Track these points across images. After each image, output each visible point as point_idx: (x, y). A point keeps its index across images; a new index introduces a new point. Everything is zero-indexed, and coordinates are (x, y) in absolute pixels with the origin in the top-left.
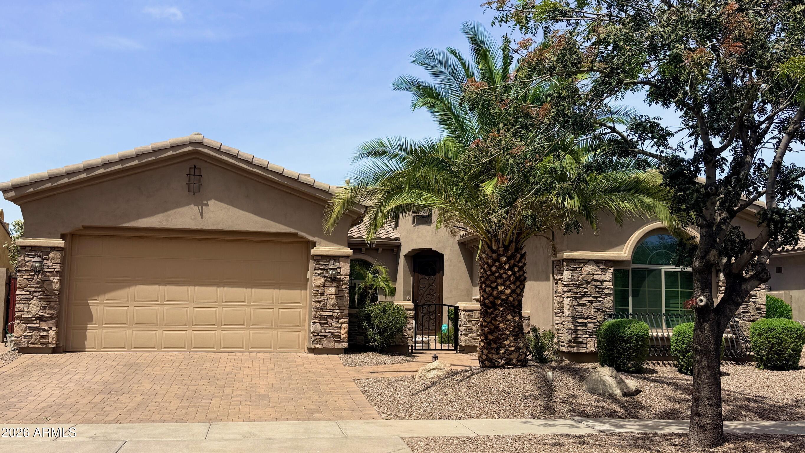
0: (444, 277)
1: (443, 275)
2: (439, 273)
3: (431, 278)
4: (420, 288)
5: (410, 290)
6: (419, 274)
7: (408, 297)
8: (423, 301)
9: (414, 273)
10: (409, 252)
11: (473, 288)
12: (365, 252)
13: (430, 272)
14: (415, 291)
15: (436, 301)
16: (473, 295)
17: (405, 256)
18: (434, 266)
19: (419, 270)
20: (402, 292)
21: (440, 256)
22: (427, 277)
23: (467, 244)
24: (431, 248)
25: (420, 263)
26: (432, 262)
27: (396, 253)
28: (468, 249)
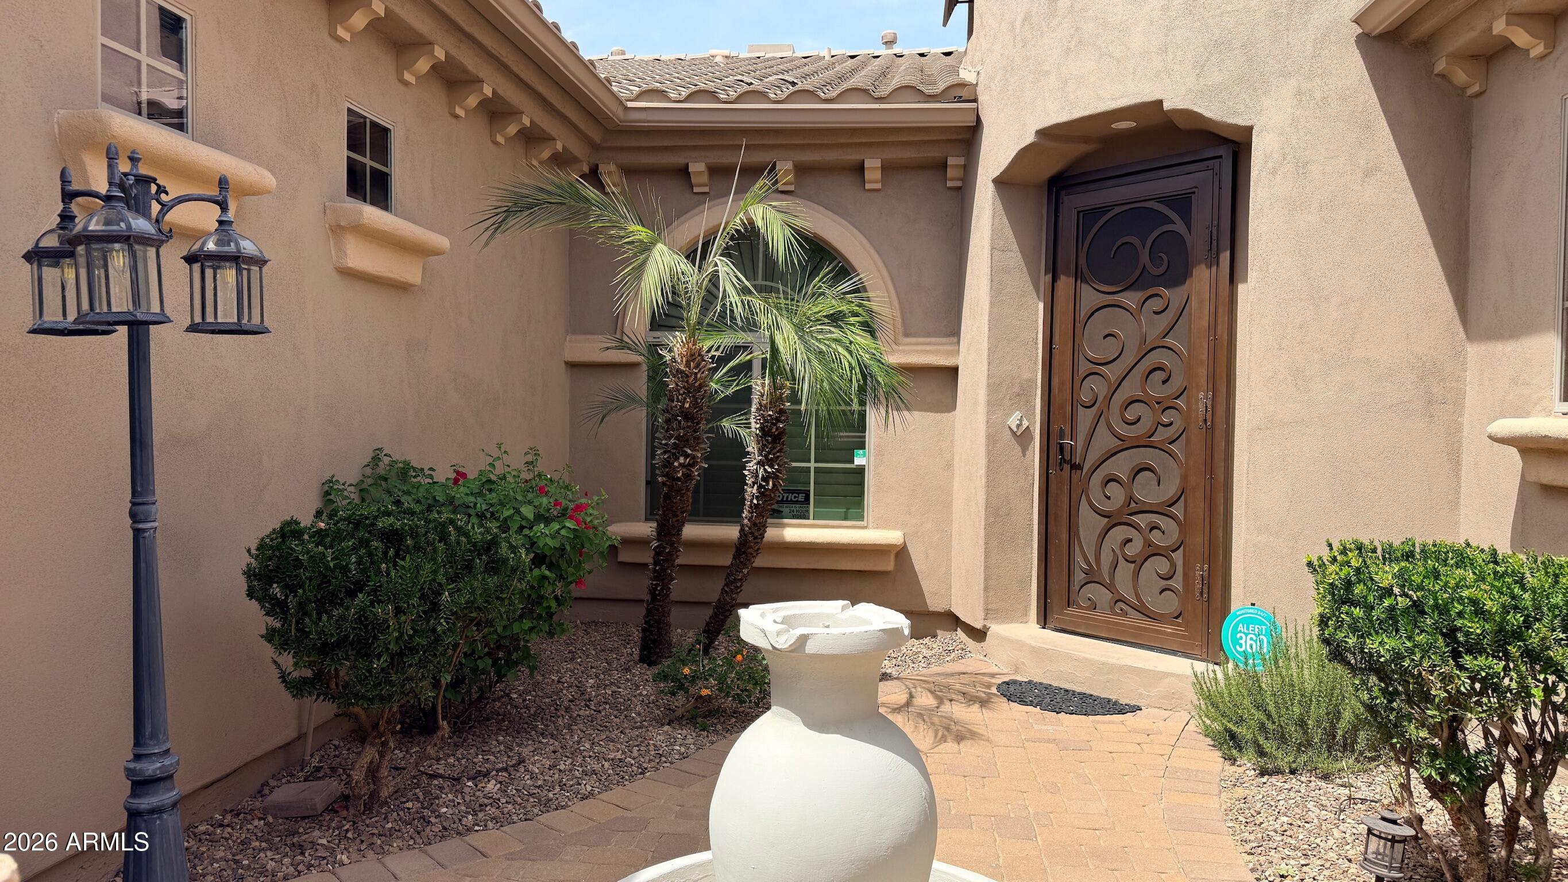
0: (1243, 290)
1: (1235, 275)
2: (1213, 260)
3: (1156, 304)
4: (1084, 367)
5: (1026, 375)
6: (1084, 280)
7: (1017, 415)
8: (1104, 441)
9: (1054, 280)
10: (1025, 153)
11: (1474, 351)
12: (797, 182)
13: (1149, 266)
14: (1055, 381)
15: (1188, 442)
16: (1468, 402)
17: (998, 182)
18: (1179, 226)
19: (1082, 261)
20: (989, 385)
21: (1221, 151)
22: (1130, 299)
23: (1431, 36)
24: (1160, 102)
25: (1089, 215)
26: (1165, 200)
27: (959, 184)
28: (1442, 76)
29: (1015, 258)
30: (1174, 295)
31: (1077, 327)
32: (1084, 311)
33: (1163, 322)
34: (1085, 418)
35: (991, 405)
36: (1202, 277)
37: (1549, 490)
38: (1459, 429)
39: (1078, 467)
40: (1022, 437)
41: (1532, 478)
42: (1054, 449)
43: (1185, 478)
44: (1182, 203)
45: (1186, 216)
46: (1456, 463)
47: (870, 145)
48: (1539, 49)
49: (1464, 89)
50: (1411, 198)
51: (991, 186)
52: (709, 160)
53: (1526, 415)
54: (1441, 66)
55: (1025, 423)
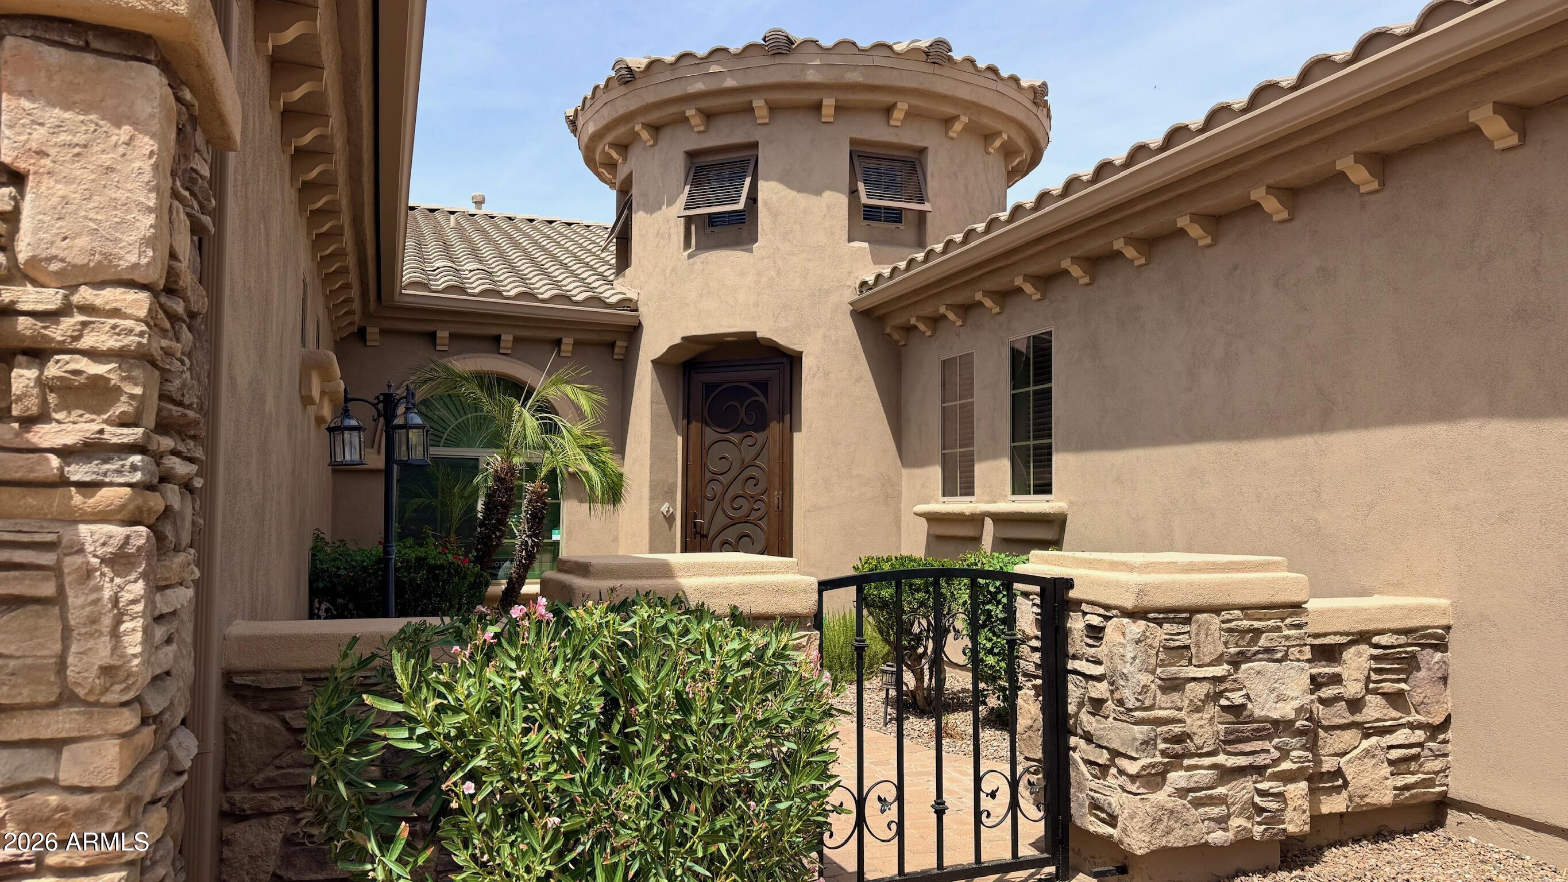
2: (781, 419)
3: (749, 441)
4: (708, 476)
5: (671, 480)
6: (707, 425)
7: (667, 505)
8: (720, 520)
9: (688, 423)
10: (672, 348)
11: (905, 472)
12: (513, 349)
13: (746, 420)
14: (690, 483)
15: (769, 520)
16: (903, 497)
17: (654, 362)
18: (762, 399)
19: (706, 413)
20: (650, 486)
21: (784, 360)
22: (734, 437)
23: (884, 315)
24: (755, 333)
25: (709, 388)
26: (754, 383)
27: (622, 357)
28: (888, 334)
29: (664, 409)
30: (760, 437)
31: (704, 451)
32: (707, 443)
33: (753, 451)
34: (709, 506)
35: (653, 499)
36: (775, 427)
37: (940, 538)
38: (900, 511)
39: (706, 536)
40: (670, 519)
41: (932, 532)
42: (690, 525)
43: (768, 540)
44: (763, 386)
45: (765, 394)
46: (899, 528)
47: (567, 329)
48: (929, 333)
49: (897, 342)
50: (876, 394)
51: (650, 365)
52: (453, 330)
53: (928, 503)
54: (888, 330)
55: (671, 510)
